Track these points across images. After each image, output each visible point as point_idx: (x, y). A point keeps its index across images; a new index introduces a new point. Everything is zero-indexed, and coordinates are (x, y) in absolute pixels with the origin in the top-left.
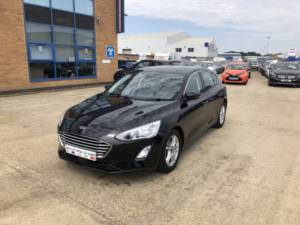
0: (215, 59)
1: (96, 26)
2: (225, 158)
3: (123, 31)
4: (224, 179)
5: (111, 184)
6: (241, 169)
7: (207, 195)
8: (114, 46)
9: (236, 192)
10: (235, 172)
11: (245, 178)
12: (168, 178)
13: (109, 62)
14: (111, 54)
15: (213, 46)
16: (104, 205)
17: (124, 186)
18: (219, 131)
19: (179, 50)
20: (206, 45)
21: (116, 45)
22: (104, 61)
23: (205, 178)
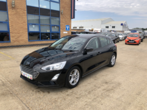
0: (125, 32)
1: (61, 16)
2: (106, 83)
3: (74, 18)
4: (100, 94)
5: (40, 92)
6: (112, 89)
7: (86, 102)
8: (69, 25)
9: (103, 101)
10: (108, 91)
11: (111, 95)
12: (70, 91)
13: (67, 32)
14: (68, 29)
15: (125, 25)
16: (31, 102)
17: (46, 94)
18: (111, 68)
19: (107, 27)
20: (122, 24)
21: (71, 25)
22: (64, 32)
23: (89, 93)
